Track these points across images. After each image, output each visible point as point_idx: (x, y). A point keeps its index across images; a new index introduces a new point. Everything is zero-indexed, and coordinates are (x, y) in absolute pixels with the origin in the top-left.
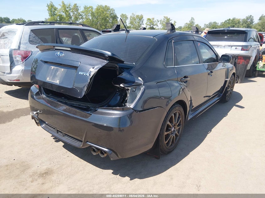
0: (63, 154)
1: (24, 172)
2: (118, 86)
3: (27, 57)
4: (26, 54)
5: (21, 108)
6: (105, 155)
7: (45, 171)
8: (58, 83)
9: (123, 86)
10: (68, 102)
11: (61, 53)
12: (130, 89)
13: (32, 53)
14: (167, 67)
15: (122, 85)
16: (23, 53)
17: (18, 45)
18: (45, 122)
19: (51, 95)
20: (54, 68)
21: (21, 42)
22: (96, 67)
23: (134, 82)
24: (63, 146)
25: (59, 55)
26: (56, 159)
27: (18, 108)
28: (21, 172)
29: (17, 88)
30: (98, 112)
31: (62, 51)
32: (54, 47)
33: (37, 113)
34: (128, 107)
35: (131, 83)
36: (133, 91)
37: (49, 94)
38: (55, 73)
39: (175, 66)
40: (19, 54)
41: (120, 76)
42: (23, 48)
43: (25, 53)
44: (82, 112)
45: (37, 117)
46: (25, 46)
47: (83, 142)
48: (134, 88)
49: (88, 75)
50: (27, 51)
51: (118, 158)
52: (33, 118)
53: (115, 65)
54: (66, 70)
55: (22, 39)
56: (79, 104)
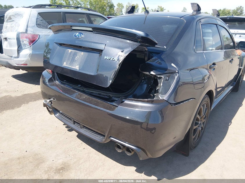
0: (78, 146)
1: (38, 167)
2: (148, 73)
3: (34, 41)
4: (33, 38)
5: (29, 93)
6: (133, 153)
7: (61, 166)
8: (78, 69)
9: (154, 74)
10: (86, 90)
11: (80, 33)
12: (163, 77)
13: (39, 36)
14: (197, 52)
15: (152, 73)
16: (30, 37)
17: (25, 28)
18: (59, 111)
19: (65, 82)
20: (71, 51)
21: (29, 25)
22: (125, 51)
23: (166, 69)
24: (77, 136)
25: (77, 36)
26: (71, 151)
27: (26, 93)
28: (35, 167)
29: (25, 72)
30: (126, 103)
31: (81, 32)
32: (71, 26)
33: (51, 101)
34: (161, 98)
35: (164, 70)
36: (166, 80)
37: (63, 81)
38: (73, 58)
39: (204, 52)
40: (26, 38)
41: (149, 62)
42: (30, 31)
43: (32, 36)
44: (105, 103)
45: (50, 106)
46: (32, 30)
47: (106, 137)
48: (167, 76)
49: (116, 60)
50: (34, 35)
51: (147, 158)
52: (45, 105)
53: (145, 49)
54: (86, 54)
55: (29, 22)
56: (99, 93)
